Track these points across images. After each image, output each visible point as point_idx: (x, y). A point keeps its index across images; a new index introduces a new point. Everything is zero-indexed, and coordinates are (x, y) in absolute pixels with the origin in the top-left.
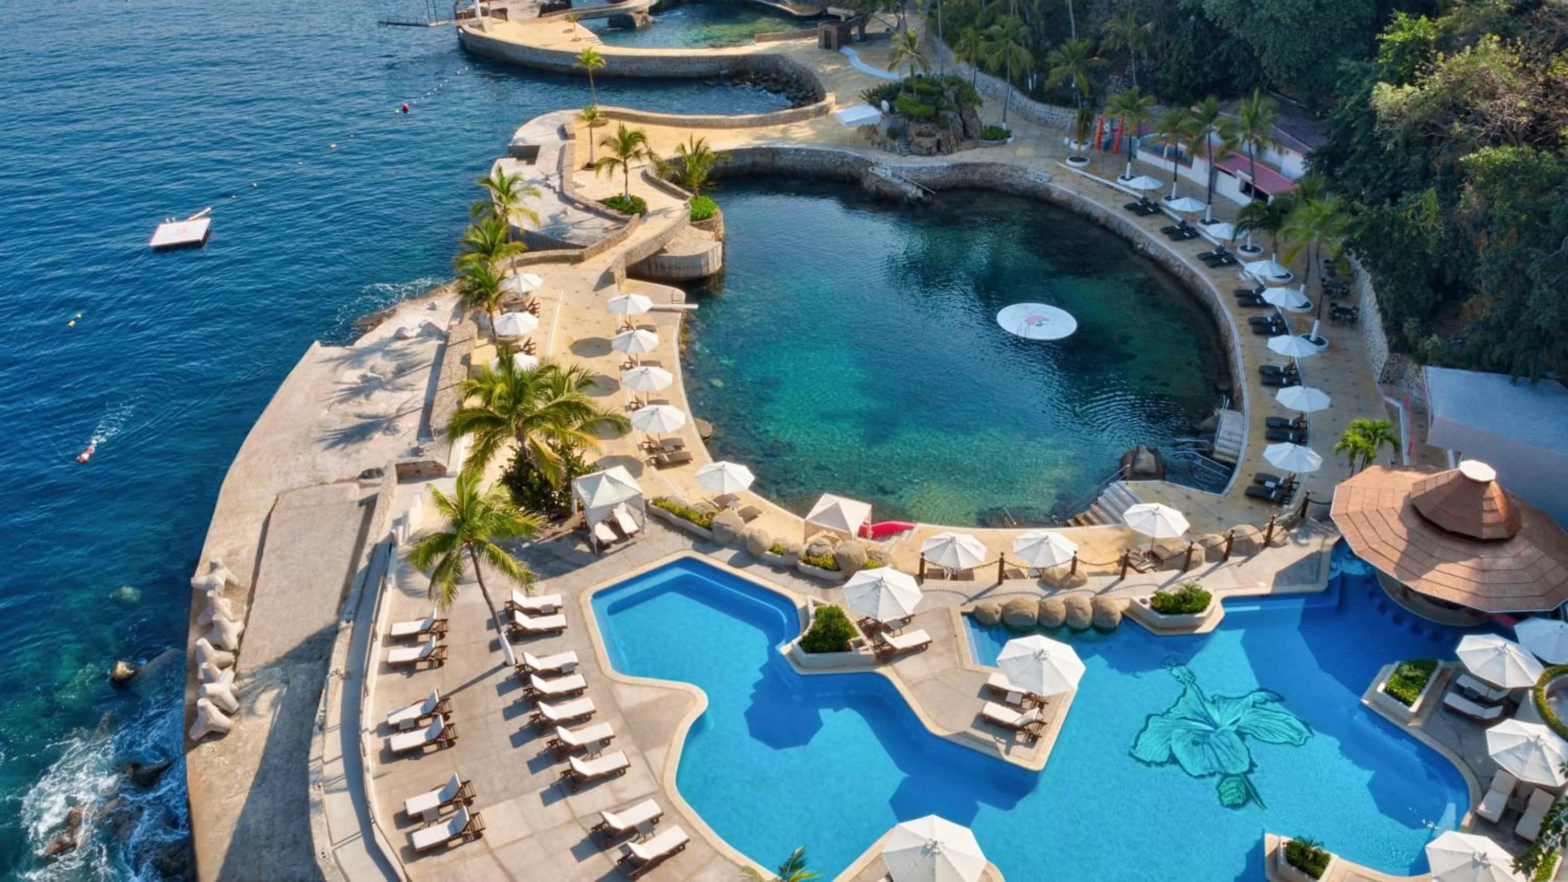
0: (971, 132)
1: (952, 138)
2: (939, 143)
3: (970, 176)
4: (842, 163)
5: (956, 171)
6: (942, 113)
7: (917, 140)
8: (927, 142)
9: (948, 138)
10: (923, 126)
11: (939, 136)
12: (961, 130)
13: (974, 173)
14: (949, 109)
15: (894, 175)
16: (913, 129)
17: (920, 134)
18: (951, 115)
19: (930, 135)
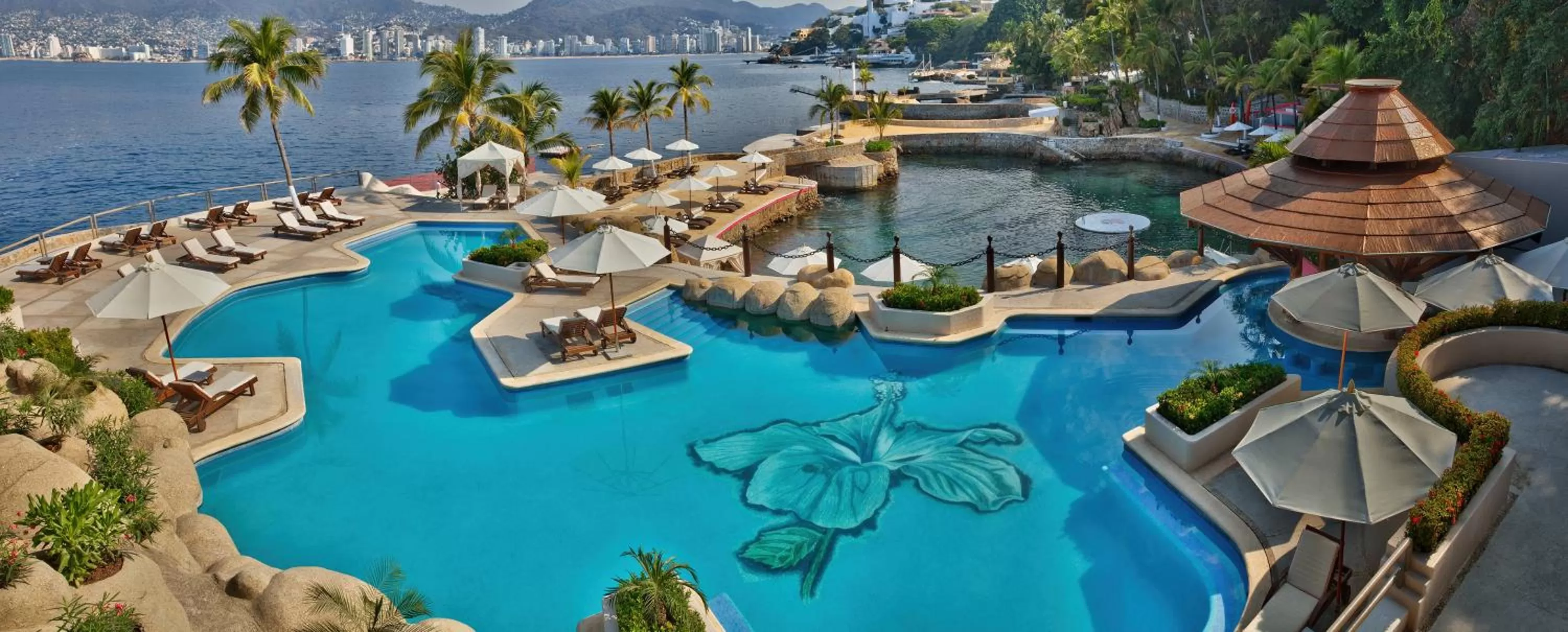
0: (1129, 121)
1: (1112, 125)
2: (1101, 127)
3: (1120, 149)
4: (1025, 144)
5: (1108, 144)
6: (1104, 104)
7: (1085, 124)
8: (1091, 126)
9: (1108, 123)
10: (1088, 114)
11: (1100, 122)
12: (1120, 119)
13: (1123, 145)
14: (1111, 101)
15: (1057, 146)
16: (1083, 115)
17: (1086, 121)
18: (1111, 106)
19: (1094, 121)
